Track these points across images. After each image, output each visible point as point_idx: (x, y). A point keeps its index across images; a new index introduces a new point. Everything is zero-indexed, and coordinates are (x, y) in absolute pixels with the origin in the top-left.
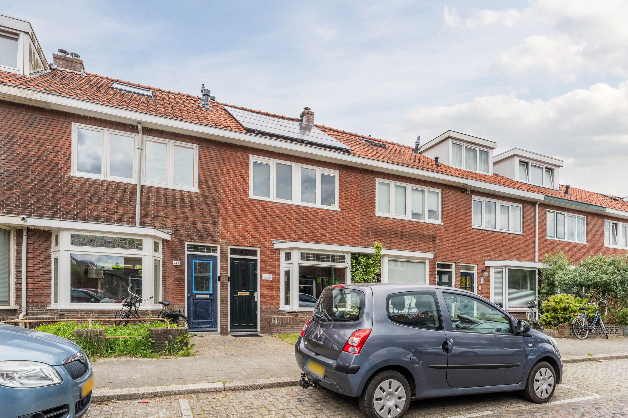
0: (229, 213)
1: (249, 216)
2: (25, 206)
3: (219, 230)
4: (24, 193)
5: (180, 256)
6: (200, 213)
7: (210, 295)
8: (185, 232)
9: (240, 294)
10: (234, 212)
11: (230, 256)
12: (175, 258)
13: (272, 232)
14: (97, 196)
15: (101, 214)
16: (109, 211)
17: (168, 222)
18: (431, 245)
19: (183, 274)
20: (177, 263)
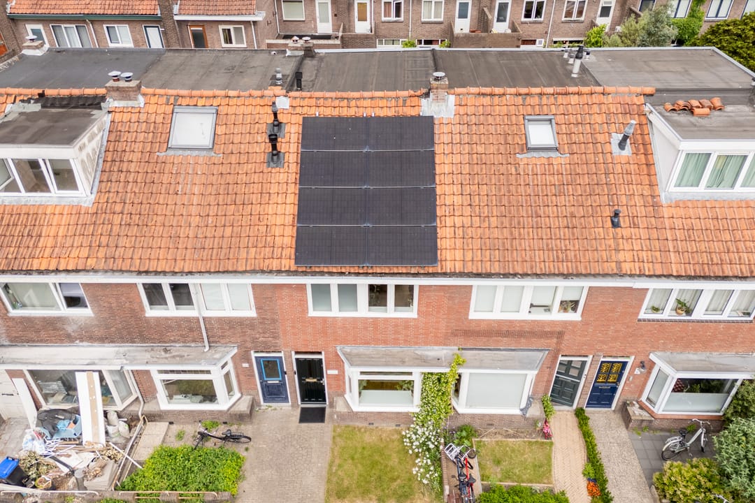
0: (289, 329)
1: (310, 330)
2: (122, 338)
3: (280, 342)
4: (117, 329)
5: (249, 360)
6: (261, 331)
7: (280, 381)
8: (249, 345)
9: (307, 380)
10: (293, 327)
11: (294, 357)
12: (244, 362)
13: (336, 340)
14: (170, 327)
15: (177, 338)
16: (182, 336)
17: (232, 339)
18: (555, 340)
19: (253, 371)
20: (246, 365)
